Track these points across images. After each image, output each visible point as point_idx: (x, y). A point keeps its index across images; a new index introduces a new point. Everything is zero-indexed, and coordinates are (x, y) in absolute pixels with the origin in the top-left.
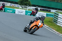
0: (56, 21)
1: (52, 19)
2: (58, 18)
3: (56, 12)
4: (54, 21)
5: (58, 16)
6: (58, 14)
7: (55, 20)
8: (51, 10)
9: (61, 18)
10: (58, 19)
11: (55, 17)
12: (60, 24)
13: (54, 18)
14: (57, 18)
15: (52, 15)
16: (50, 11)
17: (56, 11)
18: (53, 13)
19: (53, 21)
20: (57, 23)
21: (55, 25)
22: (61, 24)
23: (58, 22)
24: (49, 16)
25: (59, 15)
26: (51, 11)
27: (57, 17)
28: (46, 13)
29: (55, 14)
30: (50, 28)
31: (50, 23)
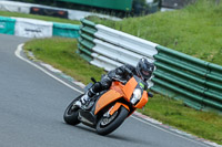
0: (87, 52)
1: (74, 46)
2: (95, 41)
3: (88, 18)
4: (82, 52)
5: (96, 34)
6: (93, 27)
7: (85, 47)
8: (70, 11)
9: (104, 41)
10: (94, 44)
11: (83, 38)
12: (101, 61)
13: (80, 39)
14: (91, 42)
15: (73, 30)
16: (65, 16)
17: (88, 14)
18: (75, 22)
19: (78, 52)
20: (93, 58)
21: (85, 67)
22: (105, 62)
23: (93, 55)
24: (63, 34)
25: (96, 30)
26: (70, 17)
27: (90, 38)
28: (51, 24)
29: (85, 25)
30: (66, 77)
31: (68, 60)
